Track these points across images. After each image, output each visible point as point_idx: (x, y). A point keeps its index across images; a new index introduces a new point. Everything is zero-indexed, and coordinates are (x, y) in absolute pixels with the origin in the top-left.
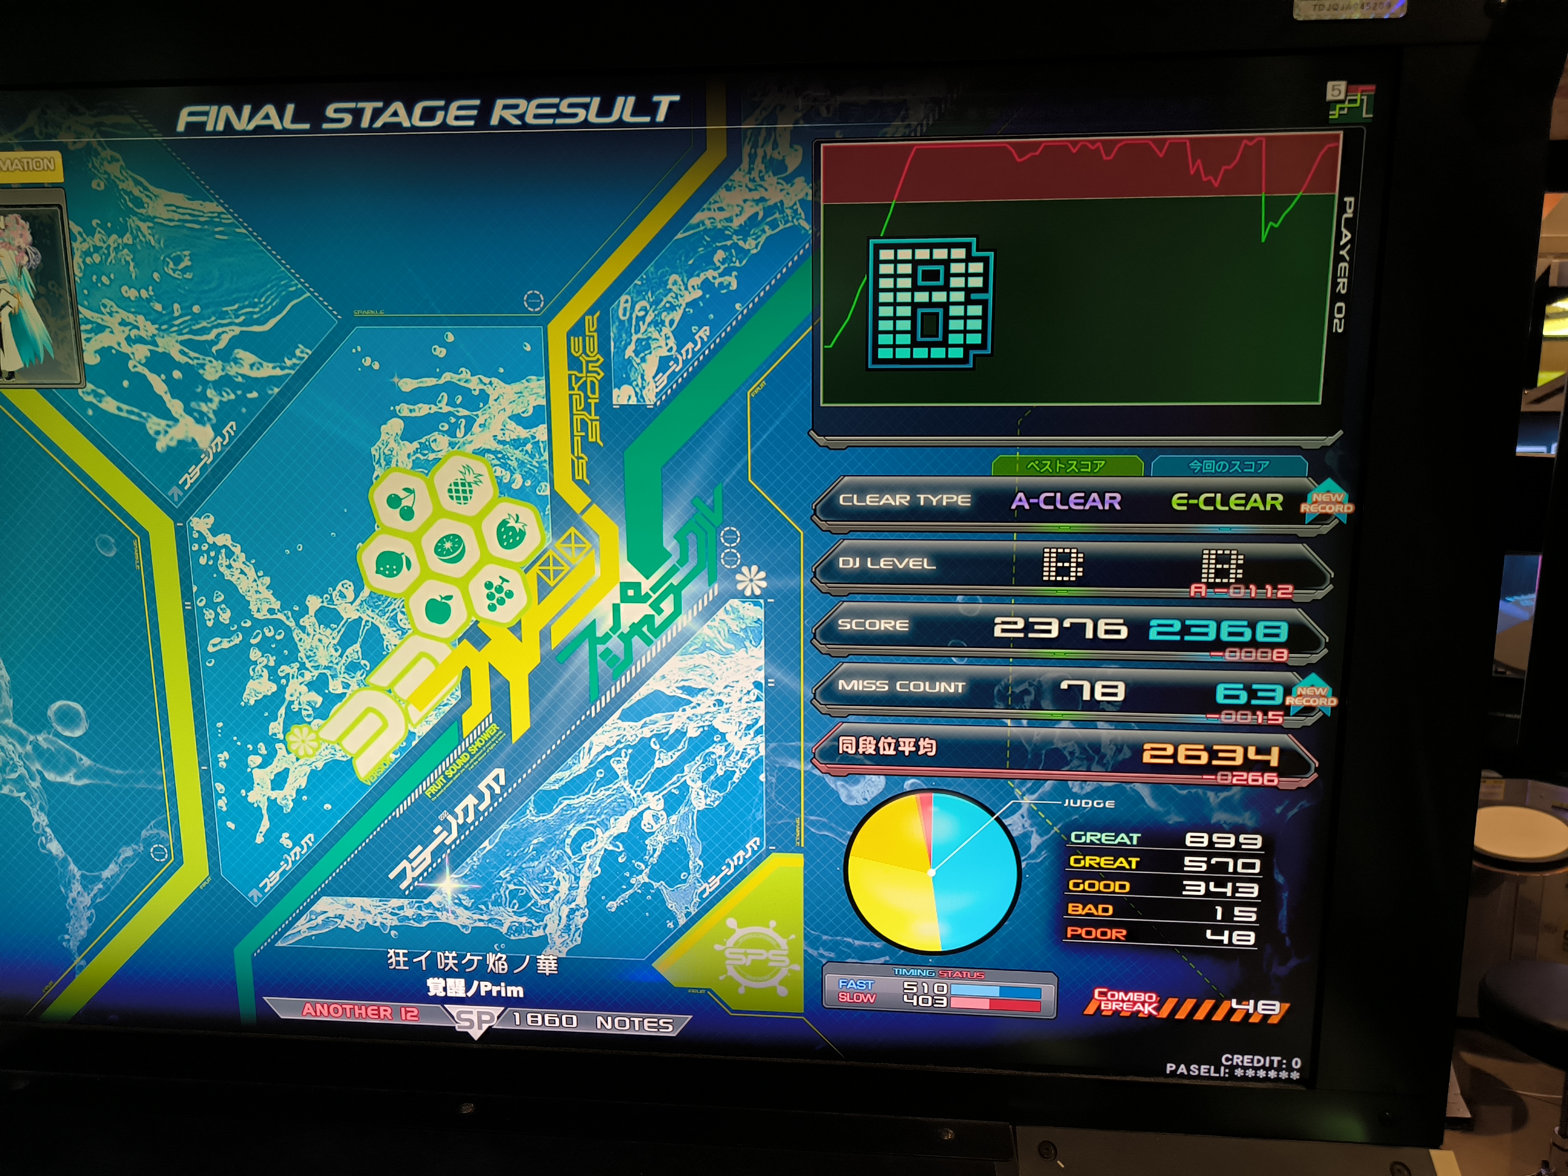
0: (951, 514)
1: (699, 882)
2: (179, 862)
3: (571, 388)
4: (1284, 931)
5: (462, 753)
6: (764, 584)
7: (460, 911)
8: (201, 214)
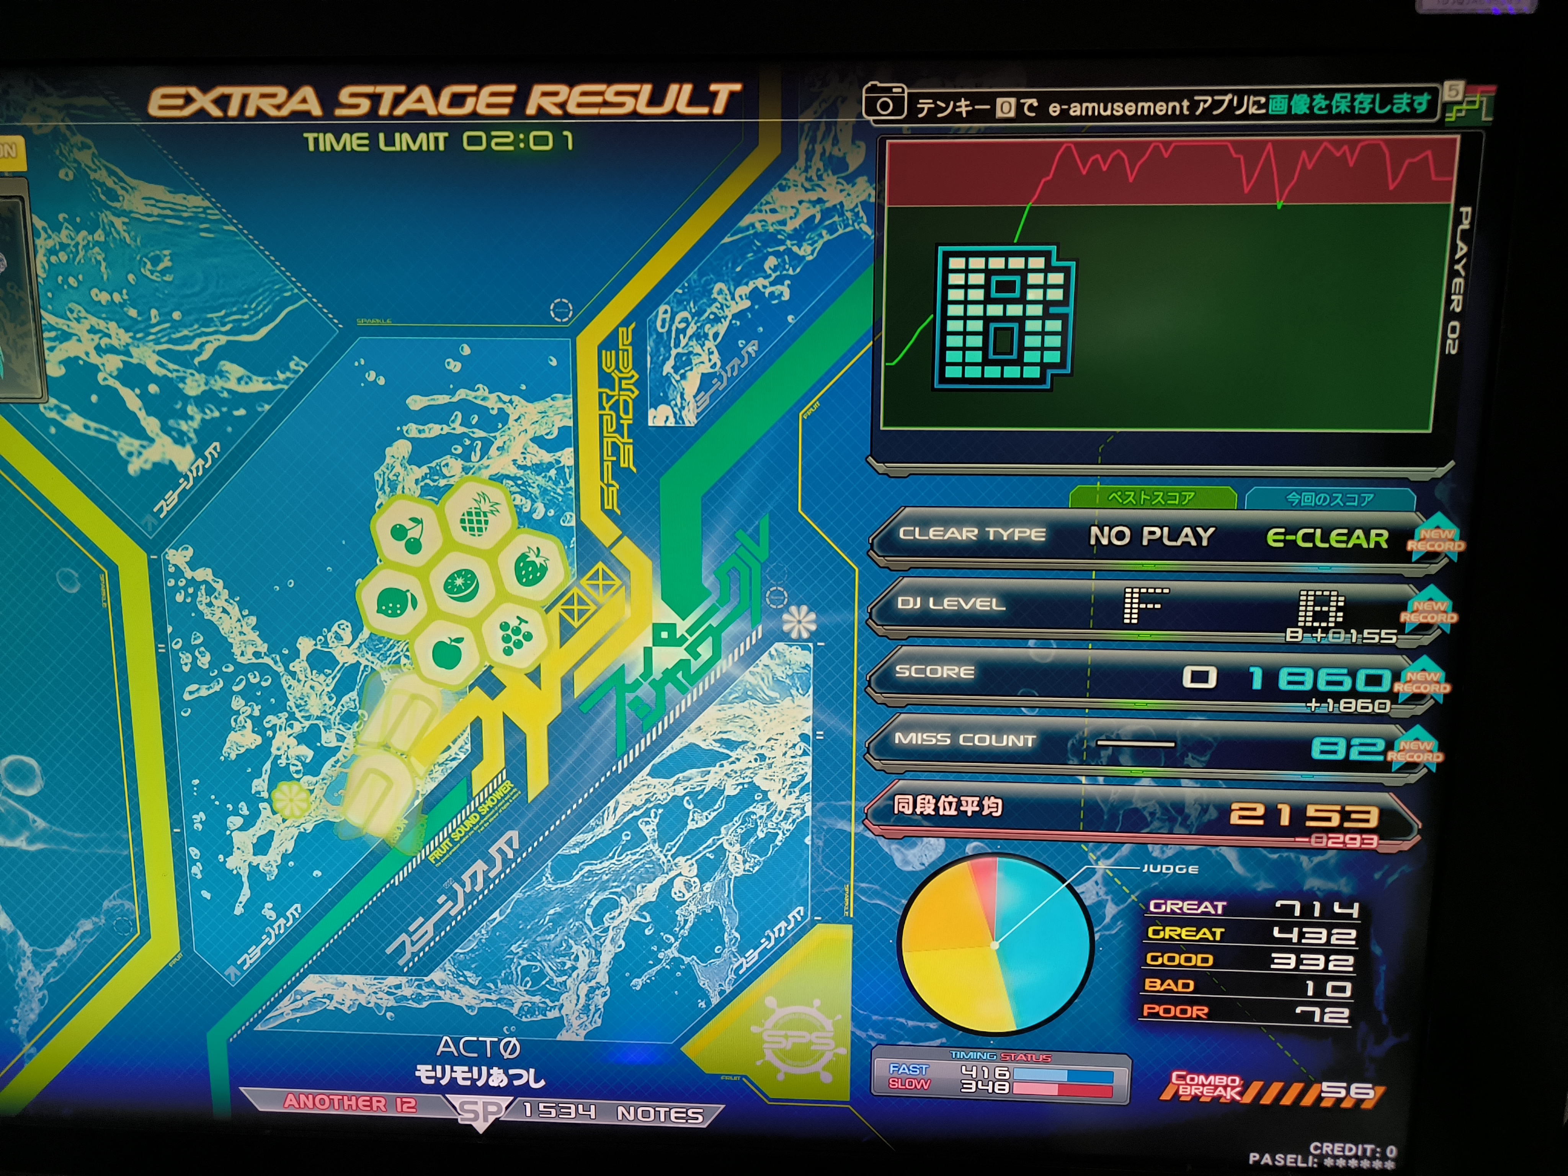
0: (1023, 549)
1: (735, 957)
2: (146, 936)
3: (602, 408)
4: (1381, 1008)
5: (471, 813)
6: (813, 627)
7: (464, 989)
8: (184, 208)
